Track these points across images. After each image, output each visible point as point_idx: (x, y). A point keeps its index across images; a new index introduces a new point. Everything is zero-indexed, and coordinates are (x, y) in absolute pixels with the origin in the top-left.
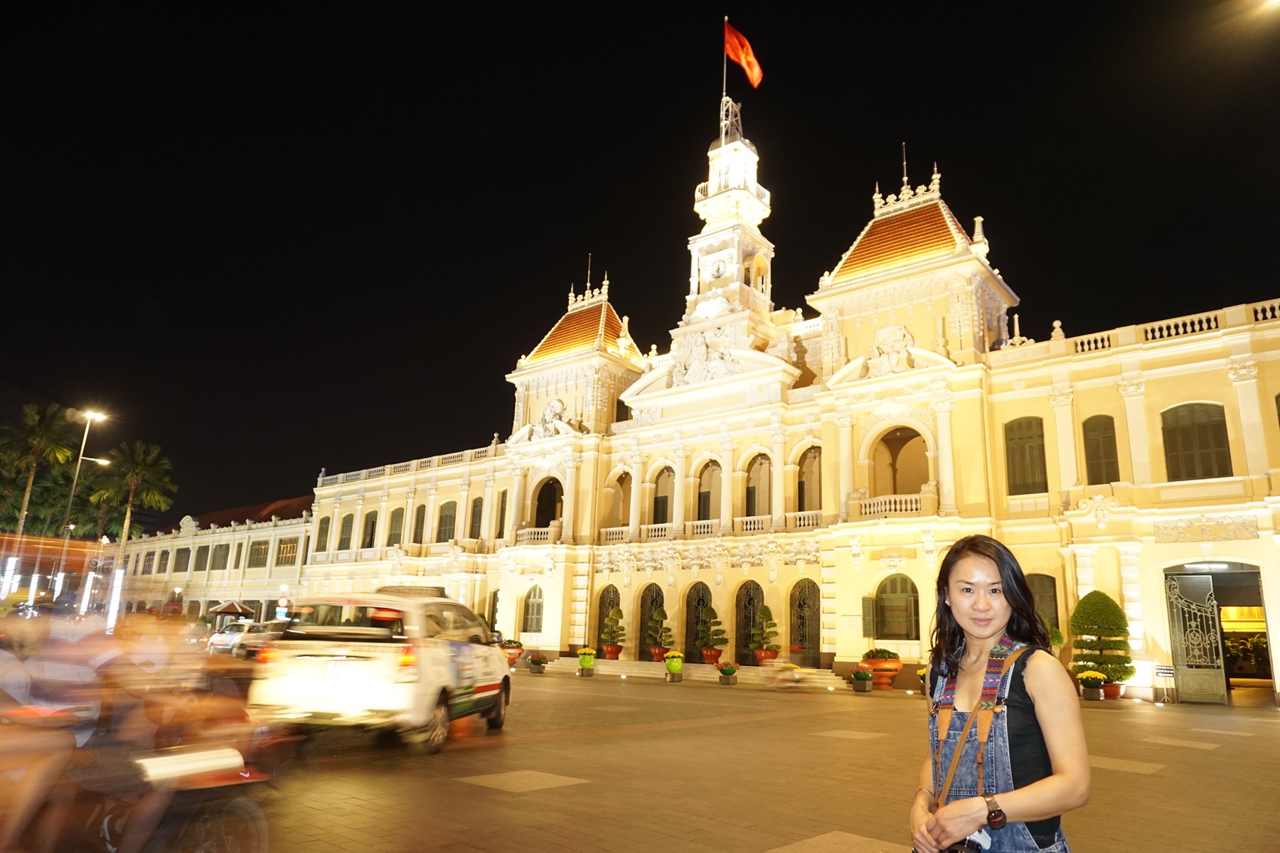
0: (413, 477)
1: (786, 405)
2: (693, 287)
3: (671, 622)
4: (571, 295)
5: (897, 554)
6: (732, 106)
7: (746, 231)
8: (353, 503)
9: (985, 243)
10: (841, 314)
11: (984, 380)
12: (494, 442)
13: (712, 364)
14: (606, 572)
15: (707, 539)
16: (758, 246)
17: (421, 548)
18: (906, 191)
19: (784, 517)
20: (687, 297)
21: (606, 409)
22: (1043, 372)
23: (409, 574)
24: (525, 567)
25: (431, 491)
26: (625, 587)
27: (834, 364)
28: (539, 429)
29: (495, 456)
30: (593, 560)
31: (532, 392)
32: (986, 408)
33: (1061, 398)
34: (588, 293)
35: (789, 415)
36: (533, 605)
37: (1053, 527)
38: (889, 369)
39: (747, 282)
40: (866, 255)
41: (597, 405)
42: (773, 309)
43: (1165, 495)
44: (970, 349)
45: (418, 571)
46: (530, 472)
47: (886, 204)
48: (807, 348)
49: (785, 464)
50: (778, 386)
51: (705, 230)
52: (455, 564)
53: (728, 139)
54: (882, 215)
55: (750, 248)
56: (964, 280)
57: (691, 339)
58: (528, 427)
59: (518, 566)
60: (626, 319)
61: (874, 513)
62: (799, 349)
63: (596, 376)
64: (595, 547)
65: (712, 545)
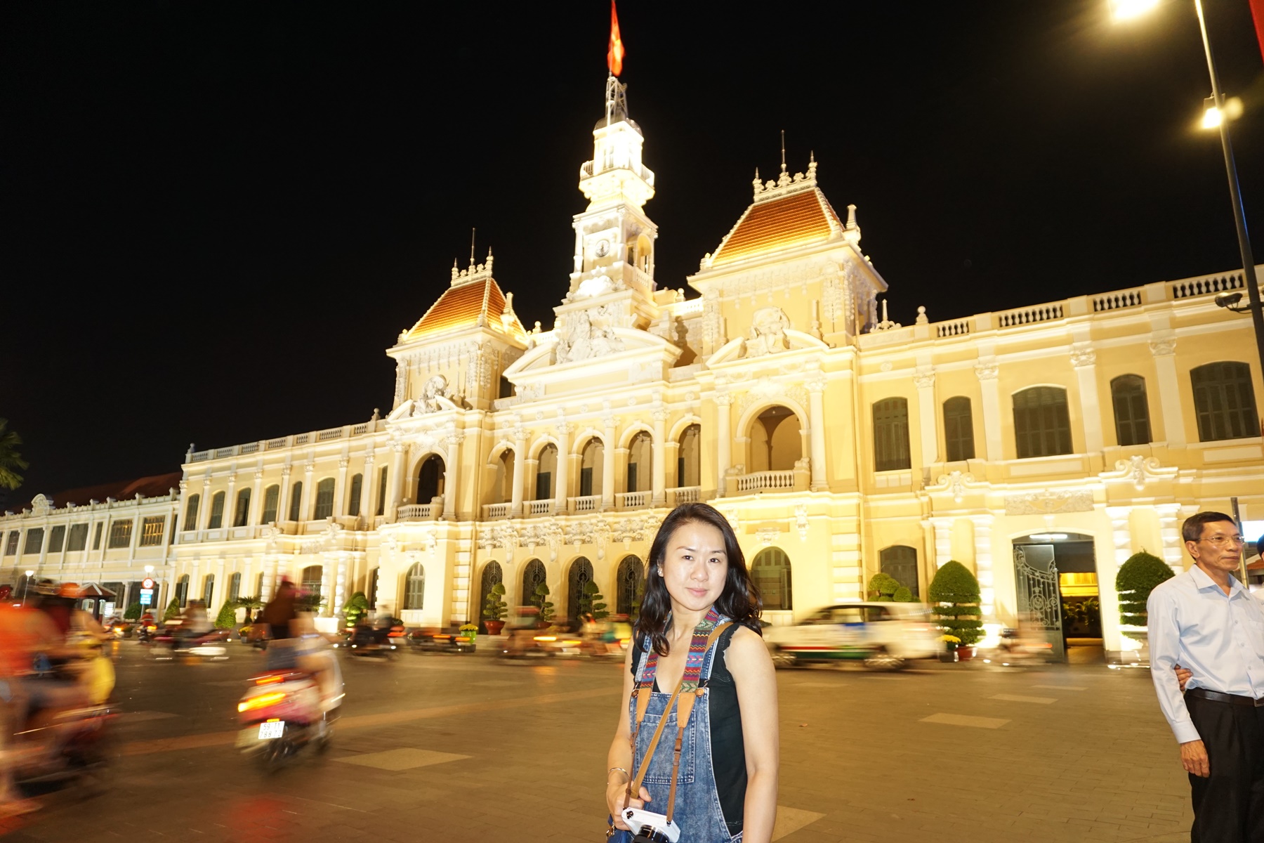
0: (289, 453)
1: (667, 384)
2: (578, 265)
3: (554, 597)
4: (455, 270)
5: (771, 528)
6: (618, 87)
7: (631, 211)
8: (225, 479)
9: (858, 231)
10: (721, 294)
11: (854, 362)
12: (374, 417)
13: (595, 342)
14: (489, 549)
15: (589, 515)
16: (642, 227)
17: (297, 526)
18: (784, 177)
19: (664, 493)
20: (571, 275)
21: (489, 385)
22: (908, 355)
23: (285, 553)
24: (406, 544)
25: (308, 467)
26: (508, 562)
27: (714, 344)
28: (421, 404)
29: (375, 431)
30: (476, 536)
31: (414, 367)
32: (856, 388)
33: (924, 380)
34: (472, 268)
35: (670, 392)
36: (414, 582)
37: (915, 501)
38: (766, 350)
39: (631, 262)
40: (746, 237)
41: (480, 381)
42: (655, 289)
43: (1015, 472)
44: (842, 332)
45: (294, 549)
46: (412, 448)
47: (765, 189)
48: (688, 327)
49: (666, 441)
50: (660, 365)
51: (589, 208)
52: (334, 541)
53: (614, 119)
54: (762, 200)
55: (634, 228)
56: (837, 266)
57: (575, 316)
58: (409, 403)
59: (399, 543)
60: (510, 295)
61: (750, 488)
62: (680, 329)
63: (479, 352)
64: (477, 523)
65: (594, 521)
